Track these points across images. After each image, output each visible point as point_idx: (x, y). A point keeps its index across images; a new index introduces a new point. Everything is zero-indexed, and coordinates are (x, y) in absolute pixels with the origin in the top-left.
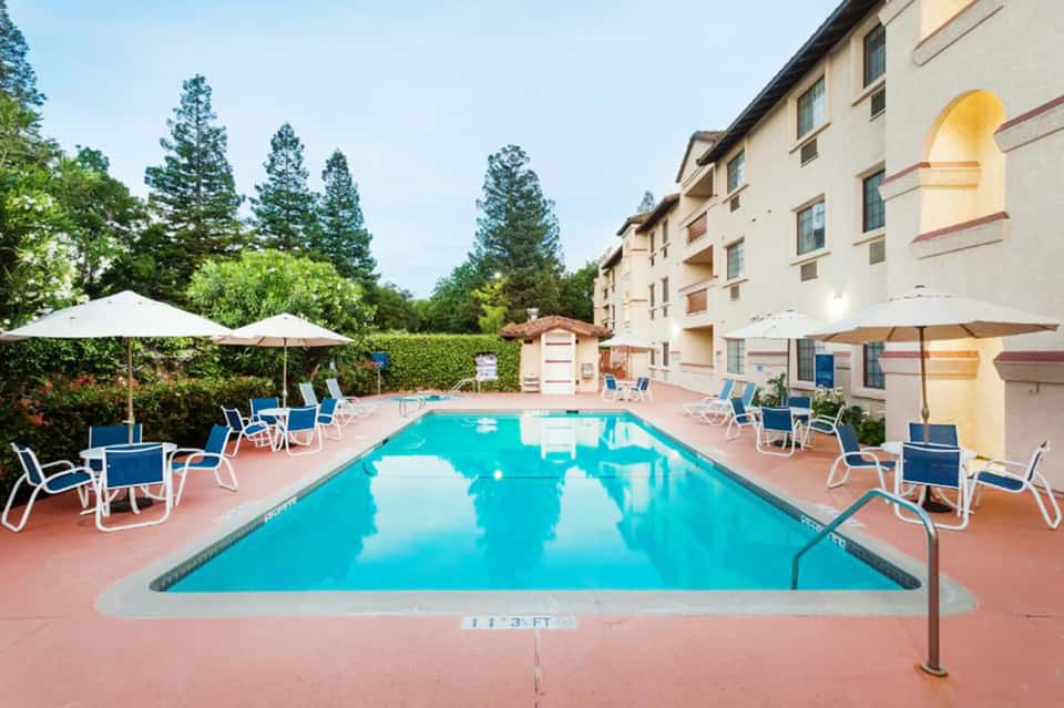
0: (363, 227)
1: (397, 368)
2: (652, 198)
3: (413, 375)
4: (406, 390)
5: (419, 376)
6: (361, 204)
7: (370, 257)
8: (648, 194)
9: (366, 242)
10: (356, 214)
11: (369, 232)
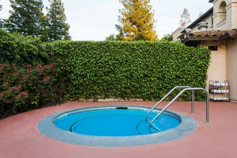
0: (66, 22)
1: (77, 75)
2: (187, 11)
3: (94, 83)
4: (87, 98)
5: (100, 84)
6: (65, 13)
7: (69, 35)
8: (185, 10)
9: (67, 29)
10: (63, 17)
11: (69, 24)
